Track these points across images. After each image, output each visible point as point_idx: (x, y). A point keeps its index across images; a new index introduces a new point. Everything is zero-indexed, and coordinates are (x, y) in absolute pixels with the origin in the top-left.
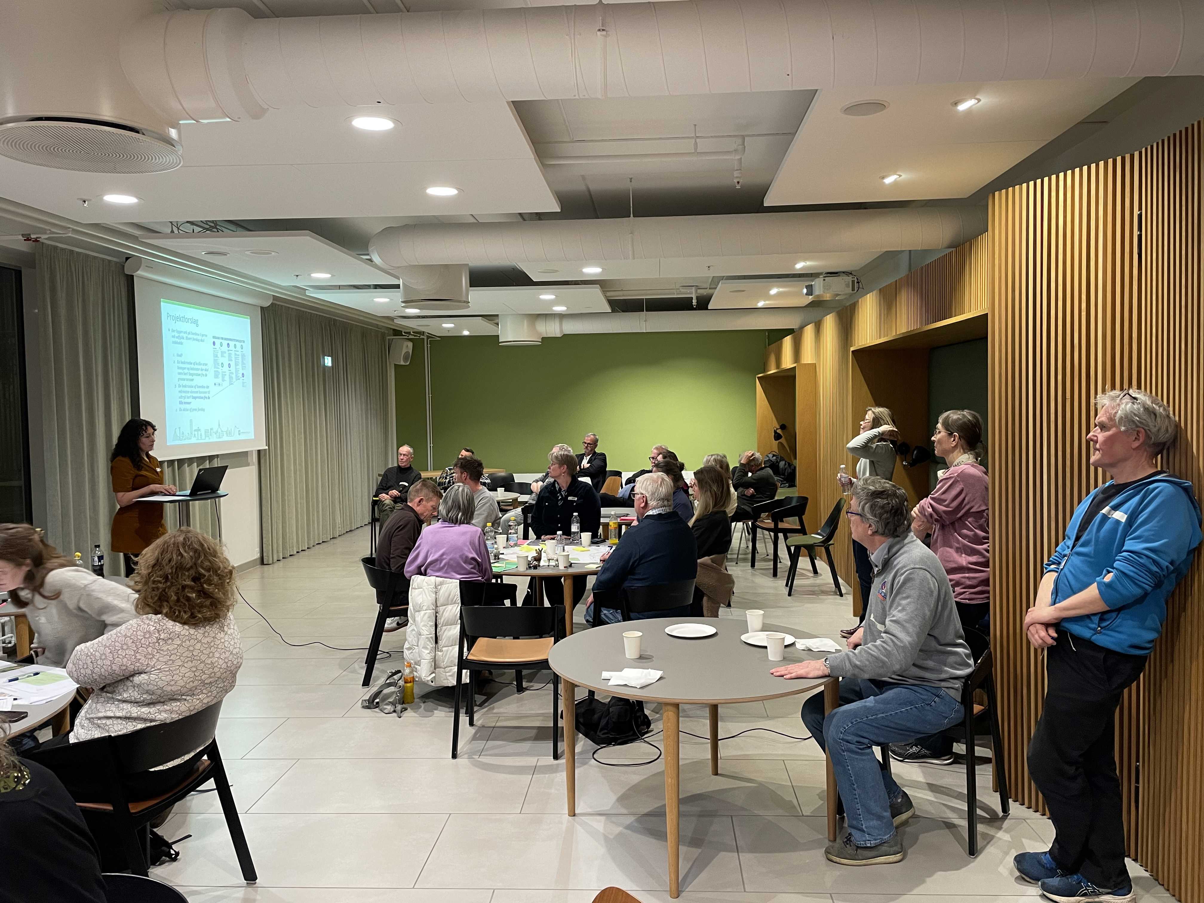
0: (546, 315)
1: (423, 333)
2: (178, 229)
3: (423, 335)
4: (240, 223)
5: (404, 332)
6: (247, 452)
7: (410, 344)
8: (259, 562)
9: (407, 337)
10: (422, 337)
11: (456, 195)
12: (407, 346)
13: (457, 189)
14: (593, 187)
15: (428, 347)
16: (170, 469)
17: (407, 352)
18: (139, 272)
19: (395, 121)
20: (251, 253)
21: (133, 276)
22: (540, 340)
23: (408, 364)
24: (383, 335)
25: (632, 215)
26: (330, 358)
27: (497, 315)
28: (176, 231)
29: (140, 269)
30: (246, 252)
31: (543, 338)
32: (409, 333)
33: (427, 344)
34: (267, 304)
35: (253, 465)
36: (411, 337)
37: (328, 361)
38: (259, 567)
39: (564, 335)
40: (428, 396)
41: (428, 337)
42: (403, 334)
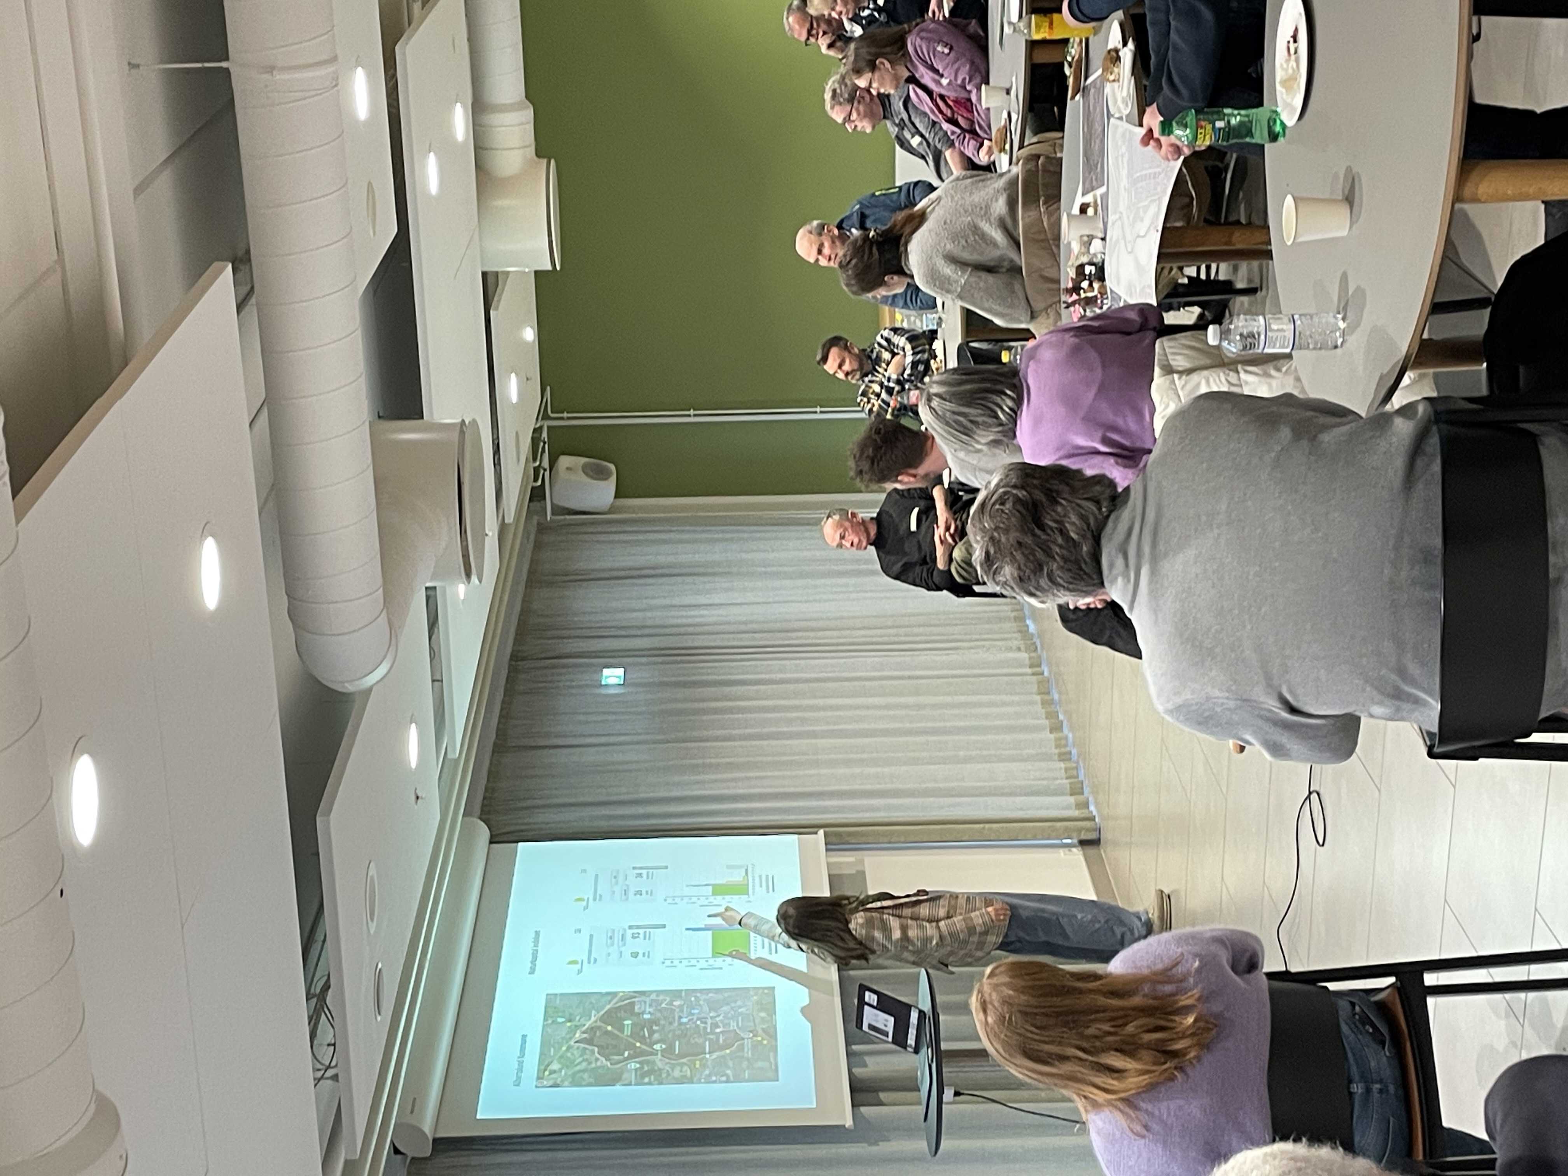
0: (477, 148)
1: (537, 431)
2: (329, 1067)
3: (541, 428)
4: (306, 935)
5: (536, 480)
6: (830, 877)
7: (565, 461)
8: (1091, 851)
9: (547, 474)
10: (545, 435)
11: (218, 542)
12: (568, 469)
13: (203, 537)
14: (161, 148)
15: (569, 418)
16: (867, 1059)
17: (585, 469)
18: (427, 1128)
19: (74, 753)
20: (372, 920)
21: (436, 1141)
22: (545, 161)
23: (612, 467)
24: (542, 528)
25: (224, 64)
26: (606, 672)
27: (485, 274)
28: (330, 1073)
29: (418, 1125)
30: (372, 932)
31: (539, 154)
32: (536, 470)
33: (562, 418)
34: (484, 832)
35: (862, 862)
36: (546, 464)
37: (613, 676)
38: (1106, 852)
39: (527, 97)
40: (692, 417)
41: (546, 417)
42: (539, 483)
